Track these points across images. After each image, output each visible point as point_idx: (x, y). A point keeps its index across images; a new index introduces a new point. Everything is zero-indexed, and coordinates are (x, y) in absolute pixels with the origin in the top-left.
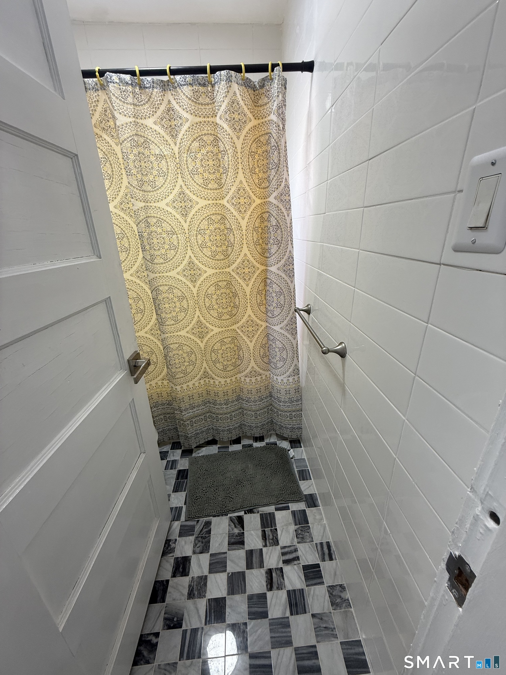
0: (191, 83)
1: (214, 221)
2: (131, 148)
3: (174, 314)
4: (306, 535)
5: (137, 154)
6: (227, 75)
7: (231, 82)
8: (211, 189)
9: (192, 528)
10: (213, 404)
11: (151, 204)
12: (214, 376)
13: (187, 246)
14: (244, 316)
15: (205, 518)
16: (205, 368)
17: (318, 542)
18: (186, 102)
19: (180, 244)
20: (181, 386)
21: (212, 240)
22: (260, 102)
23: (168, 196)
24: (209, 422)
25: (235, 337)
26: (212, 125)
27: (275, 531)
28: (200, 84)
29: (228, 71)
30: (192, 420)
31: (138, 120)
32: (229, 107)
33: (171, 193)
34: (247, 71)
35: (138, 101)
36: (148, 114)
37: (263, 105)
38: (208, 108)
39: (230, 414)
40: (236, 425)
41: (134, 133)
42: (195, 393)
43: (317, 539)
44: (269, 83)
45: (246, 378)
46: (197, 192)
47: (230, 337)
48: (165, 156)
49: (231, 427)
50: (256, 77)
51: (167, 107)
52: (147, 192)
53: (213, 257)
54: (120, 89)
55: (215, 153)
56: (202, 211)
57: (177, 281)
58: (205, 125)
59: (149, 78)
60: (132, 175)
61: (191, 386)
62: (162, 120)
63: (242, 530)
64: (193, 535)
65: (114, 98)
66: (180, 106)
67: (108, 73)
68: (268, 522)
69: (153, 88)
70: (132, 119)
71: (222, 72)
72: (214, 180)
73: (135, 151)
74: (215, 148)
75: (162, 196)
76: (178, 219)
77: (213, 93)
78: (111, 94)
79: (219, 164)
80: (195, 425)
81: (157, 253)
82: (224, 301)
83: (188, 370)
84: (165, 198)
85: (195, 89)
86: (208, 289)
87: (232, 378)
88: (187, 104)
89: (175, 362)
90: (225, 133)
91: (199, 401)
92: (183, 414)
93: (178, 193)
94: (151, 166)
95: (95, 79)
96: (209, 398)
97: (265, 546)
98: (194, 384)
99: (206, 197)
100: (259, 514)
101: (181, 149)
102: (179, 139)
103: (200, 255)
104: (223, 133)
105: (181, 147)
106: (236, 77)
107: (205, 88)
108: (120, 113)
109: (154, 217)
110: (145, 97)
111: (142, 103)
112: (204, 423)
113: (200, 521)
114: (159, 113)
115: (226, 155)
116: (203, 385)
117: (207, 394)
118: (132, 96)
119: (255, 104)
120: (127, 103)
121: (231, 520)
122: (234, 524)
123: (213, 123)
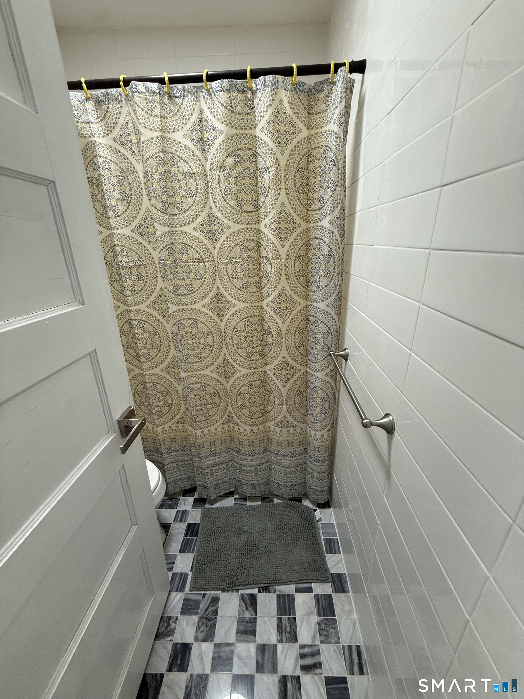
0: (228, 89)
1: (247, 248)
2: (157, 166)
3: (197, 351)
4: (332, 633)
5: (163, 173)
6: (273, 81)
7: (277, 88)
8: (245, 212)
9: (197, 604)
10: (237, 453)
11: (177, 229)
12: (238, 422)
13: (216, 275)
14: (278, 357)
15: (212, 592)
16: (230, 412)
17: (346, 644)
18: (221, 110)
19: (207, 274)
20: (201, 430)
21: (244, 270)
22: (316, 109)
23: (196, 219)
24: (232, 472)
25: (265, 380)
26: (251, 138)
27: (293, 620)
28: (238, 90)
29: (274, 75)
30: (212, 468)
31: (165, 135)
32: (273, 118)
33: (199, 215)
34: (299, 74)
35: (166, 112)
36: (177, 127)
37: (320, 113)
38: (246, 118)
39: (255, 467)
40: (261, 481)
41: (160, 148)
42: (217, 439)
43: (345, 641)
44: (330, 87)
45: (276, 428)
46: (229, 215)
47: (259, 380)
48: (194, 173)
49: (256, 482)
50: (310, 80)
51: (199, 117)
52: (173, 215)
53: (245, 289)
54: (146, 99)
55: (252, 171)
56: (234, 237)
57: (203, 314)
58: (242, 138)
59: (180, 86)
60: (156, 197)
61: (213, 431)
62: (193, 133)
63: (254, 614)
64: (197, 613)
65: (139, 110)
66: (215, 116)
67: (133, 82)
68: (286, 608)
69: (184, 97)
70: (158, 134)
71: (267, 77)
72: (249, 201)
73: (161, 170)
74: (253, 165)
75: (189, 219)
76: (206, 246)
77: (253, 101)
78: (136, 106)
79: (256, 183)
80: (215, 474)
81: (181, 283)
82: (255, 339)
83: (210, 414)
84: (193, 221)
85: (233, 96)
86: (237, 324)
87: (259, 427)
88: (222, 113)
89: (196, 403)
90: (267, 148)
91: (222, 448)
92: (202, 461)
93: (208, 215)
94: (178, 185)
95: (119, 89)
96: (233, 446)
97: (280, 641)
98: (216, 429)
99: (239, 220)
100: (275, 595)
101: (212, 165)
102: (211, 154)
103: (229, 286)
104: (265, 148)
105: (213, 163)
106: (283, 82)
107: (244, 95)
108: (146, 127)
109: (179, 243)
110: (174, 107)
111: (170, 114)
112: (225, 473)
113: (206, 595)
114: (189, 125)
115: (267, 173)
116: (227, 431)
117: (231, 440)
118: (159, 107)
119: (309, 111)
120: (154, 116)
121: (242, 599)
122: (246, 604)
123: (251, 135)
